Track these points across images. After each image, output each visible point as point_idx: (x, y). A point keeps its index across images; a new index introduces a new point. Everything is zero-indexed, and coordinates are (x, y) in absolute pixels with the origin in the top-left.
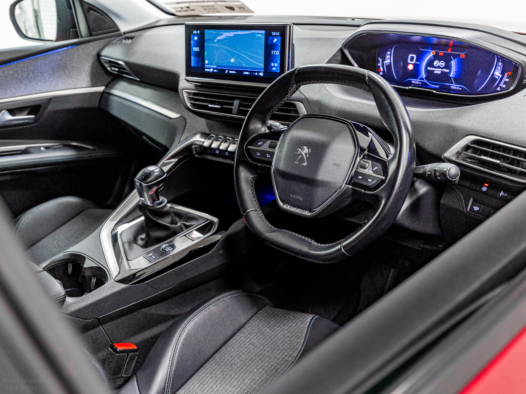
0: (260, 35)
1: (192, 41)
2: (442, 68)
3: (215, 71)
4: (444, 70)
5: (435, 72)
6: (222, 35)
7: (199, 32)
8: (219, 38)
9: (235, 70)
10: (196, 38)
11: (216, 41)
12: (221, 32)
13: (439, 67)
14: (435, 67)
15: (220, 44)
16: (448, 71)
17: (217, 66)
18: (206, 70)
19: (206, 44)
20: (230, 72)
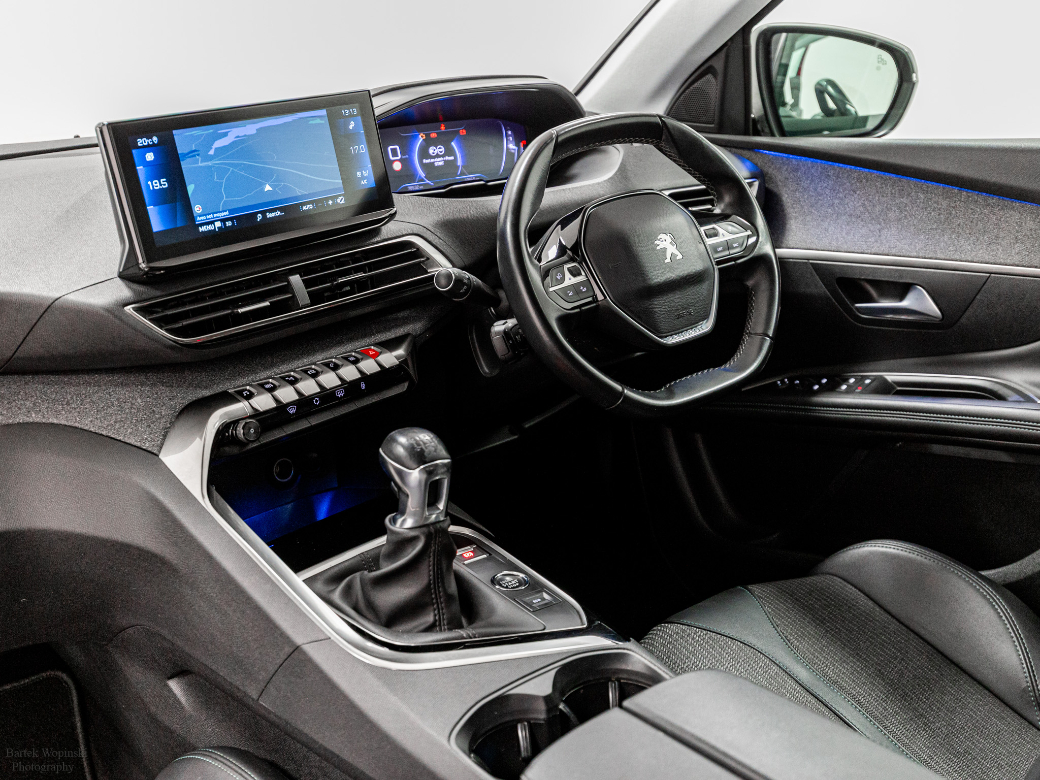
0: (318, 121)
1: (140, 168)
2: (443, 156)
3: (229, 224)
4: (447, 158)
5: (436, 164)
6: (225, 134)
7: (155, 139)
8: (219, 144)
9: (280, 209)
10: (150, 157)
11: (212, 152)
12: (221, 128)
13: (438, 156)
14: (434, 157)
15: (227, 158)
16: (452, 158)
17: (231, 212)
18: (203, 229)
19: (185, 165)
20: (269, 215)
